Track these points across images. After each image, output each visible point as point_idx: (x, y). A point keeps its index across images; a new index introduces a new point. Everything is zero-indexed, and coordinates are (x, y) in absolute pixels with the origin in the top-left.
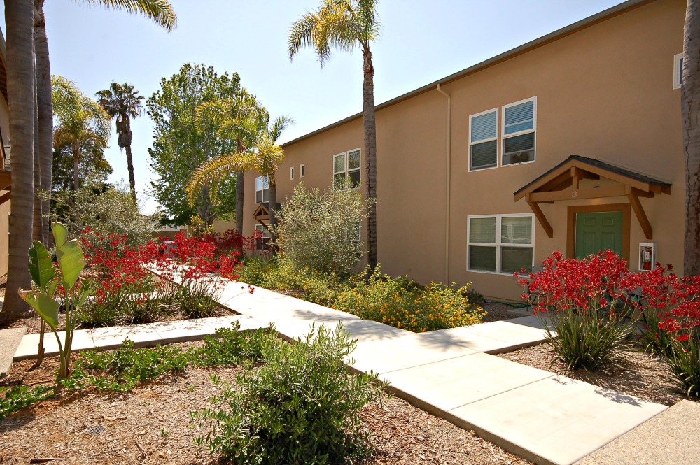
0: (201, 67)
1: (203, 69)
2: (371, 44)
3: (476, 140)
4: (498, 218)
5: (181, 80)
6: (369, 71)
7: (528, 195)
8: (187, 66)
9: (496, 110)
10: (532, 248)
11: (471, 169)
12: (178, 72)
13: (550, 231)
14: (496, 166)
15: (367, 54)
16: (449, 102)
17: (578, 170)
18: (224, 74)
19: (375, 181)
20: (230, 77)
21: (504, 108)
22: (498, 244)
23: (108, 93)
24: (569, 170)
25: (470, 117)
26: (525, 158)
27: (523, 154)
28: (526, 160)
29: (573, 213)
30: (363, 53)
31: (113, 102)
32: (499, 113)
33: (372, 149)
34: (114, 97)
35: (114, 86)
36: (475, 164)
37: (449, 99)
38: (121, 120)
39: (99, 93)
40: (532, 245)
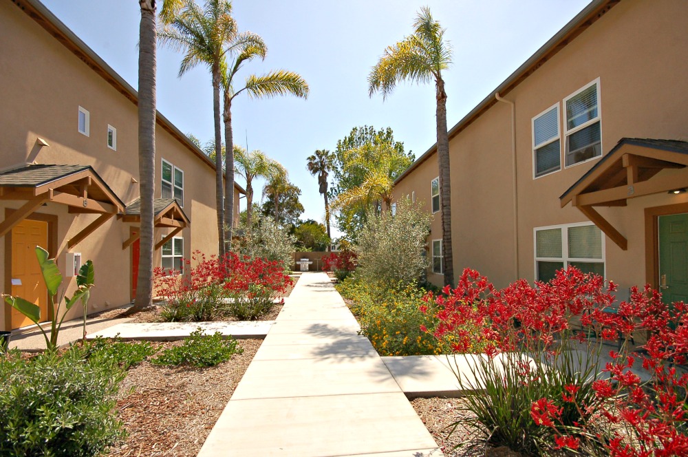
0: (364, 128)
1: (366, 129)
2: (443, 72)
3: (539, 143)
4: (564, 228)
5: (350, 141)
6: (442, 97)
7: (574, 198)
8: (355, 129)
9: (557, 105)
10: (603, 264)
11: (536, 176)
12: (348, 135)
13: (622, 242)
14: (559, 168)
15: (440, 83)
16: (513, 109)
17: (632, 157)
18: (380, 130)
19: (449, 199)
20: (385, 131)
21: (565, 100)
22: (565, 259)
23: (314, 158)
24: (621, 159)
25: (533, 120)
26: (590, 153)
27: (587, 150)
28: (592, 156)
29: (653, 216)
30: (436, 83)
31: (316, 163)
32: (559, 108)
33: (444, 170)
34: (317, 159)
35: (318, 153)
36: (540, 170)
37: (512, 105)
38: (321, 175)
39: (309, 158)
40: (603, 260)
